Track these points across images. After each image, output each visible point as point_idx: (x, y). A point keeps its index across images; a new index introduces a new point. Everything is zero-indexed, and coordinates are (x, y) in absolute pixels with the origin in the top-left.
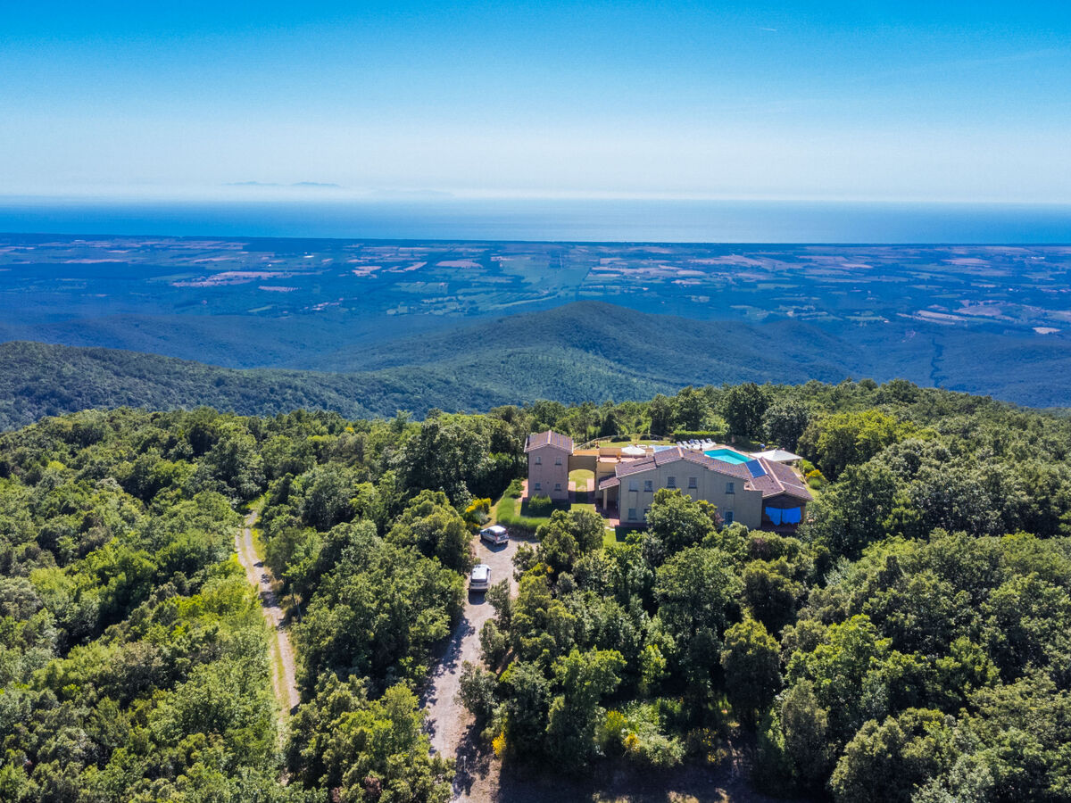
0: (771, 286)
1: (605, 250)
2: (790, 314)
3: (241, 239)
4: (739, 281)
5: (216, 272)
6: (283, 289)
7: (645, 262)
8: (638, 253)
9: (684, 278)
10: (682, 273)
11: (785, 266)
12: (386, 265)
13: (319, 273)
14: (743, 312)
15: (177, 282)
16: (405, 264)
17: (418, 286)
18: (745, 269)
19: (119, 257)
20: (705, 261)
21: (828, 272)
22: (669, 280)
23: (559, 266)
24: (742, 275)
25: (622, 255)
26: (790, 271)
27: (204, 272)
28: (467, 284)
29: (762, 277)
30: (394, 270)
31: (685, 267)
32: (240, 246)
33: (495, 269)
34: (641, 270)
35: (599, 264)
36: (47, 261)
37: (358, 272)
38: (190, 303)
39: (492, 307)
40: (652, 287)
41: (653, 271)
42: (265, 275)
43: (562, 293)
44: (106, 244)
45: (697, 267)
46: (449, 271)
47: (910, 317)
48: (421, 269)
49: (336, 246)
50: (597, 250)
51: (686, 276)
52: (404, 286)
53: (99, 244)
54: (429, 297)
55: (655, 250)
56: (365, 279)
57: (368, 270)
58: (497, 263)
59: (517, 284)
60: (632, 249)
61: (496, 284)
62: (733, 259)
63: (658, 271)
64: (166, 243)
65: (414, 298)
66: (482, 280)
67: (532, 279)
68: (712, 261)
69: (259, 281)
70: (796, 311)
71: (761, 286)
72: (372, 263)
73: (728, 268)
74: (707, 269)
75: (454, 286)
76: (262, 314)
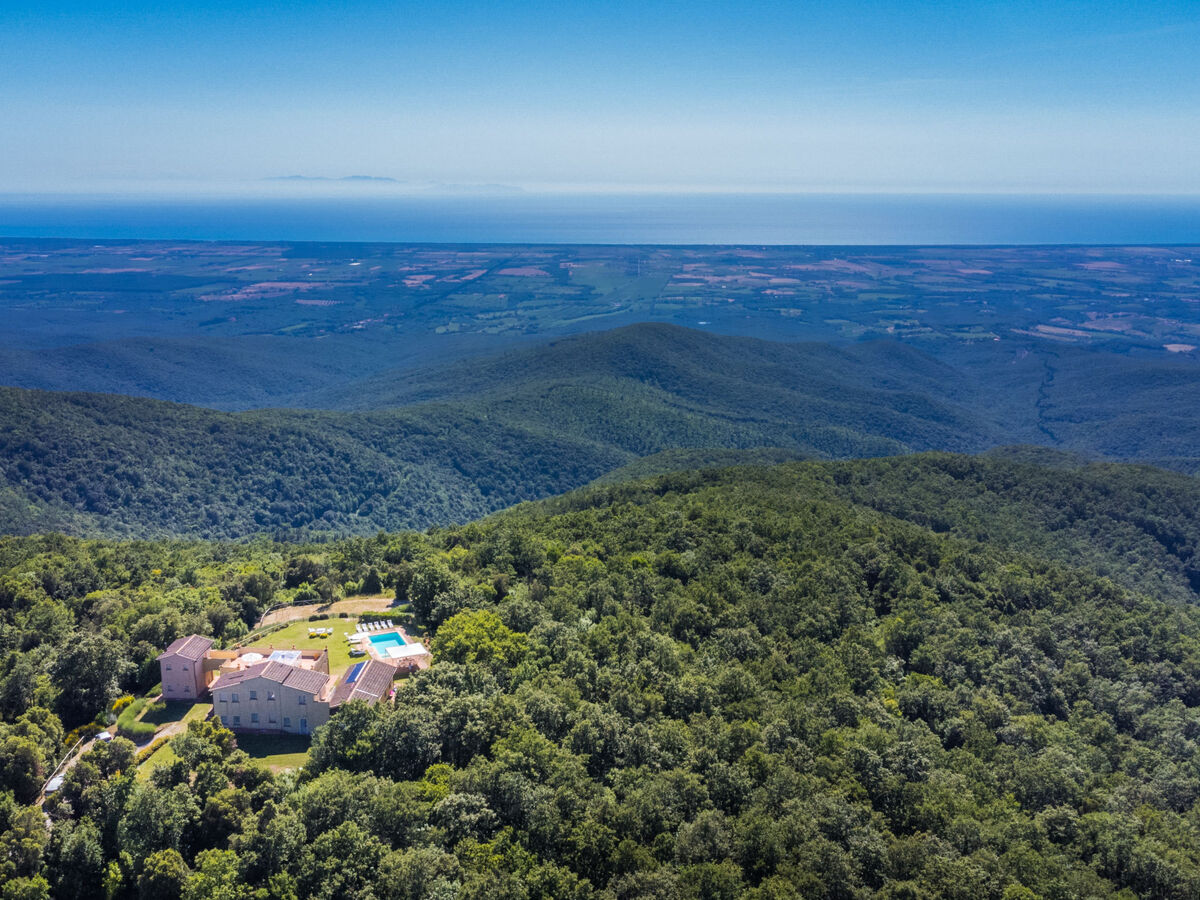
0: (875, 297)
1: (690, 254)
2: (890, 330)
3: (281, 244)
4: (838, 291)
5: (248, 283)
6: (323, 303)
7: (733, 269)
8: (727, 257)
9: (776, 287)
10: (775, 281)
11: (894, 272)
12: (440, 274)
13: (365, 283)
14: (838, 327)
15: (204, 294)
16: (461, 272)
17: (473, 299)
18: (845, 276)
19: (141, 266)
20: (802, 267)
21: (941, 279)
22: (758, 290)
23: (636, 274)
24: (844, 283)
25: (706, 260)
26: (897, 278)
27: (236, 283)
28: (530, 296)
29: (865, 286)
30: (450, 279)
31: (780, 274)
32: (279, 250)
33: (563, 278)
34: (728, 278)
35: (681, 271)
36: (62, 271)
37: (408, 282)
38: (217, 321)
39: (555, 324)
40: (739, 298)
41: (741, 279)
42: (304, 286)
43: (635, 306)
44: (128, 250)
45: (792, 274)
46: (511, 281)
47: (1026, 332)
48: (480, 278)
49: (388, 250)
50: (680, 253)
51: (779, 284)
52: (459, 299)
53: (120, 250)
54: (487, 311)
55: (746, 254)
56: (416, 292)
57: (419, 280)
58: (566, 271)
59: (586, 295)
60: (720, 253)
61: (562, 296)
62: (834, 264)
63: (747, 278)
64: (196, 248)
65: (470, 313)
66: (548, 291)
67: (604, 289)
68: (810, 267)
69: (297, 293)
70: (897, 326)
71: (863, 297)
72: (426, 271)
73: (828, 275)
74: (804, 276)
75: (515, 298)
76: (296, 333)
